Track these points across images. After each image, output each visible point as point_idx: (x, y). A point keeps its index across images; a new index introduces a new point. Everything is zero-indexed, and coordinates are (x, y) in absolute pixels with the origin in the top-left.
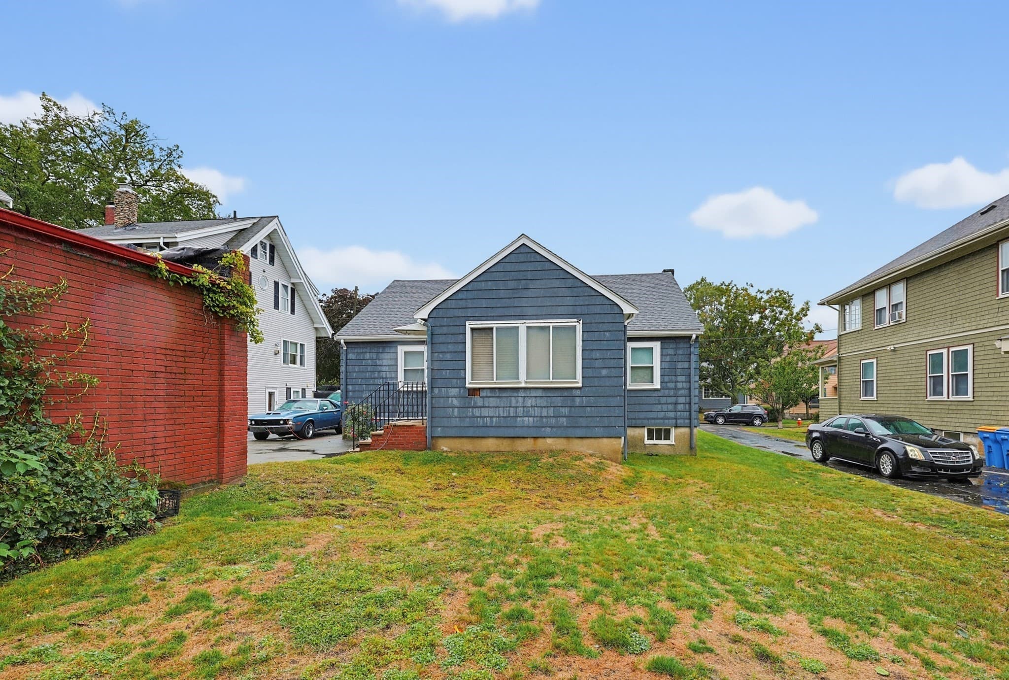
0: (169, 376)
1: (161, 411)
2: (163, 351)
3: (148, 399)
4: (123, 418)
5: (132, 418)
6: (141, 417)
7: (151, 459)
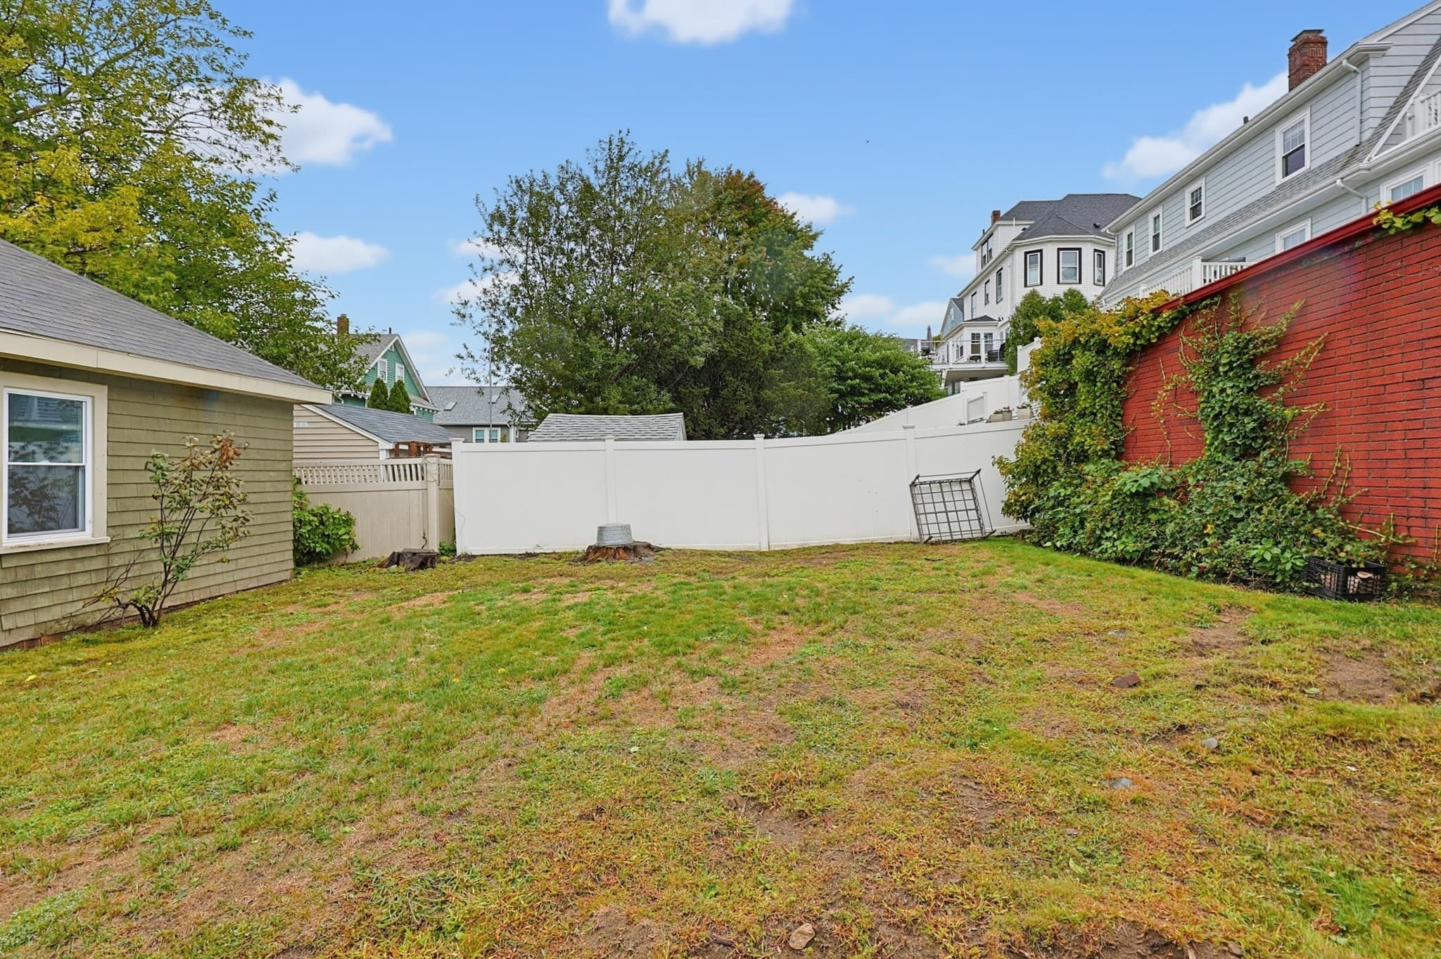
4: (1372, 455)
5: (1386, 455)
6: (1401, 454)
7: (1421, 522)
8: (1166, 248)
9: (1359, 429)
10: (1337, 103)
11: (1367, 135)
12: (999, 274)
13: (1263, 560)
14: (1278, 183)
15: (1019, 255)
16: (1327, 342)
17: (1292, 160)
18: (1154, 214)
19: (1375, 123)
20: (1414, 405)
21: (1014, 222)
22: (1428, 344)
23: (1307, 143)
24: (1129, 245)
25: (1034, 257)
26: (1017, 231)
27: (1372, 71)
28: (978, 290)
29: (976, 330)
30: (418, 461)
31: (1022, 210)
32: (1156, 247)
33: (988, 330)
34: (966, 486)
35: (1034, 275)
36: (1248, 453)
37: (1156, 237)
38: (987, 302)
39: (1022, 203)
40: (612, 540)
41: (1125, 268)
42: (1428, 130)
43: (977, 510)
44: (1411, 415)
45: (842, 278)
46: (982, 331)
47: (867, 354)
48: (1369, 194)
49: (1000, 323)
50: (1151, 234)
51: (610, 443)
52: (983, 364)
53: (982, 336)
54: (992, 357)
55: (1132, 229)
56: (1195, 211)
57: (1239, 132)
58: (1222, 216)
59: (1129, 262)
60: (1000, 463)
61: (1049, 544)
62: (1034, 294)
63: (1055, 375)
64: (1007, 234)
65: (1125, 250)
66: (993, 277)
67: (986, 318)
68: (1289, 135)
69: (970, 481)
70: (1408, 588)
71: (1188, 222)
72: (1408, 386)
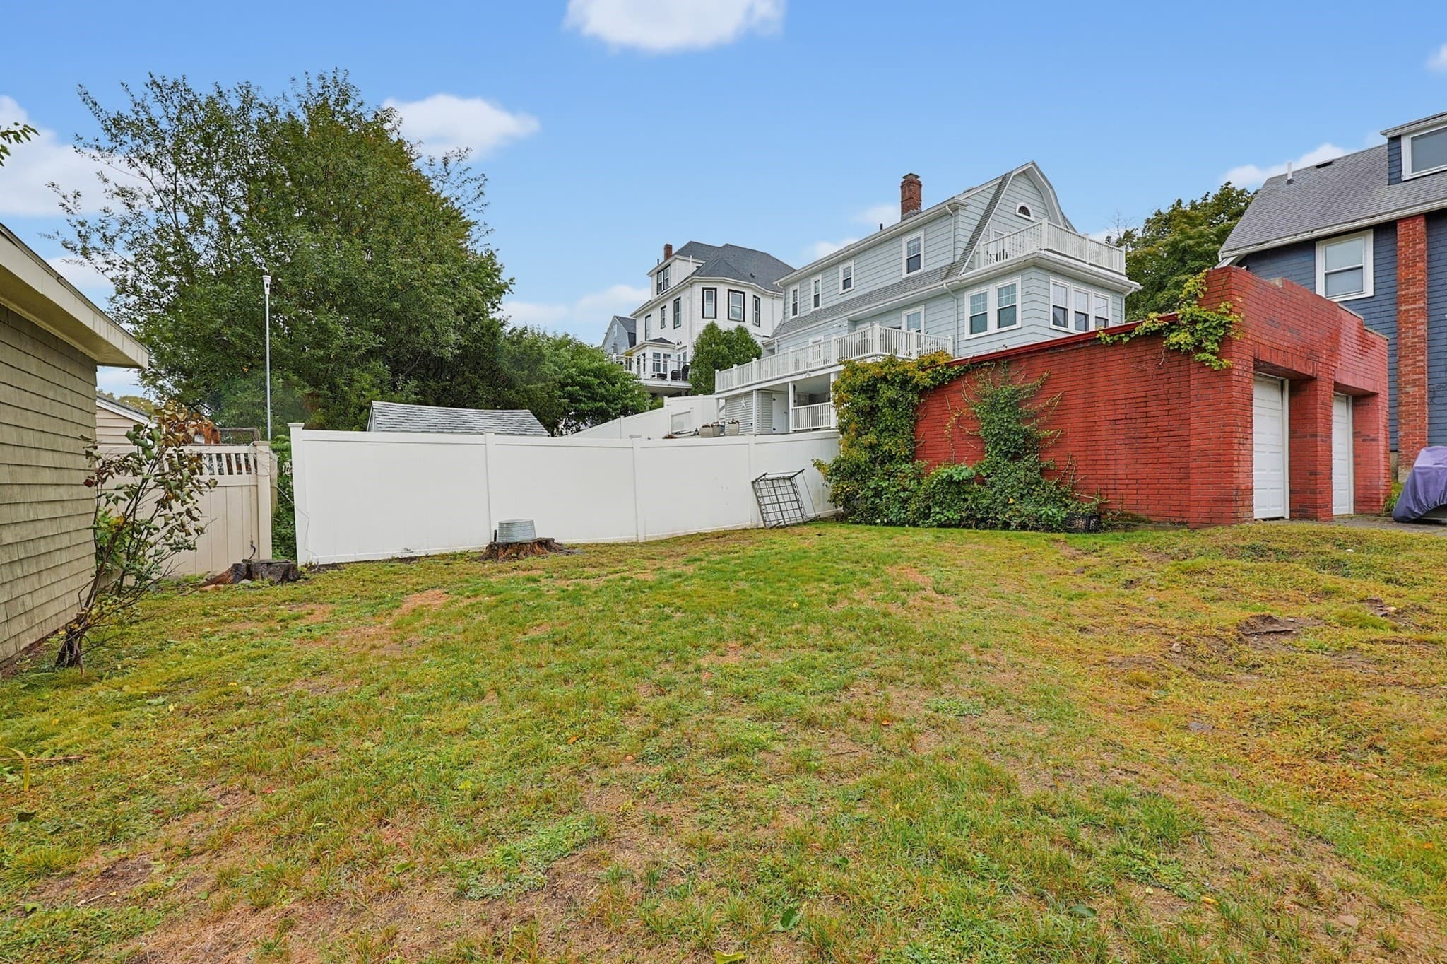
0: (1129, 421)
1: (1123, 452)
2: (1123, 401)
3: (1110, 443)
4: (1089, 458)
5: (1096, 458)
6: (1104, 457)
7: (1113, 491)
8: (824, 307)
9: (1081, 444)
10: (941, 232)
11: (957, 259)
12: (677, 303)
13: (1048, 515)
14: (904, 277)
15: (698, 289)
16: (1063, 395)
17: (913, 262)
18: (816, 278)
19: (961, 251)
20: (1110, 432)
21: (691, 259)
22: (1118, 402)
23: (922, 253)
24: (795, 299)
25: (709, 293)
26: (692, 267)
27: (960, 218)
28: (652, 313)
29: (657, 350)
30: (242, 449)
31: (691, 249)
32: (816, 305)
33: (667, 351)
34: (788, 483)
35: (709, 309)
36: (1016, 457)
37: (817, 297)
38: (663, 325)
39: (691, 243)
40: (518, 537)
41: (792, 317)
42: (990, 266)
43: (797, 501)
44: (1109, 438)
45: (504, 277)
46: (662, 351)
47: (585, 364)
48: (958, 297)
49: (678, 347)
50: (813, 294)
51: (490, 437)
52: (668, 383)
53: (662, 356)
54: (675, 376)
55: (797, 287)
56: (847, 283)
57: (876, 236)
58: (866, 291)
59: (795, 313)
60: (818, 465)
61: (878, 521)
62: (712, 327)
63: (863, 401)
64: (681, 269)
65: (791, 302)
66: (670, 305)
67: (662, 340)
68: (911, 245)
69: (790, 479)
70: (1110, 525)
71: (841, 291)
72: (1108, 423)
